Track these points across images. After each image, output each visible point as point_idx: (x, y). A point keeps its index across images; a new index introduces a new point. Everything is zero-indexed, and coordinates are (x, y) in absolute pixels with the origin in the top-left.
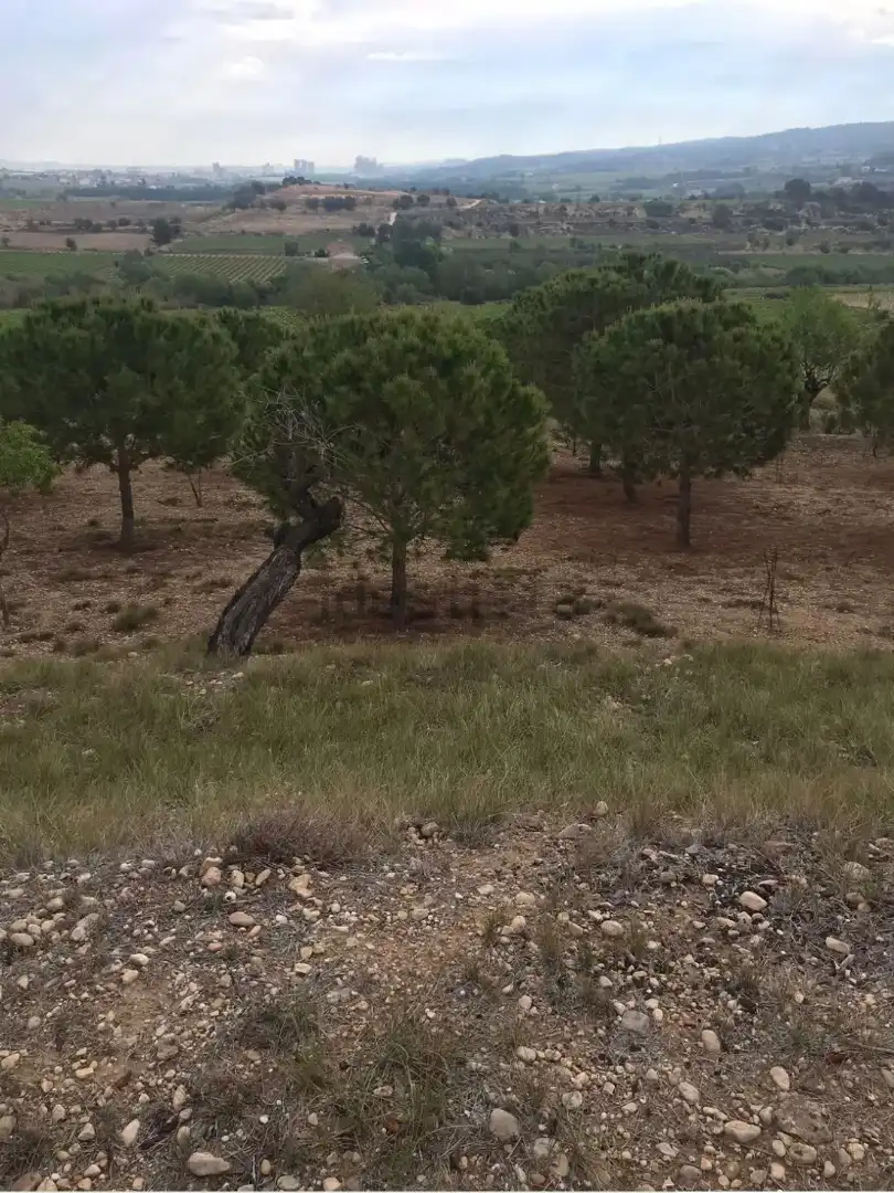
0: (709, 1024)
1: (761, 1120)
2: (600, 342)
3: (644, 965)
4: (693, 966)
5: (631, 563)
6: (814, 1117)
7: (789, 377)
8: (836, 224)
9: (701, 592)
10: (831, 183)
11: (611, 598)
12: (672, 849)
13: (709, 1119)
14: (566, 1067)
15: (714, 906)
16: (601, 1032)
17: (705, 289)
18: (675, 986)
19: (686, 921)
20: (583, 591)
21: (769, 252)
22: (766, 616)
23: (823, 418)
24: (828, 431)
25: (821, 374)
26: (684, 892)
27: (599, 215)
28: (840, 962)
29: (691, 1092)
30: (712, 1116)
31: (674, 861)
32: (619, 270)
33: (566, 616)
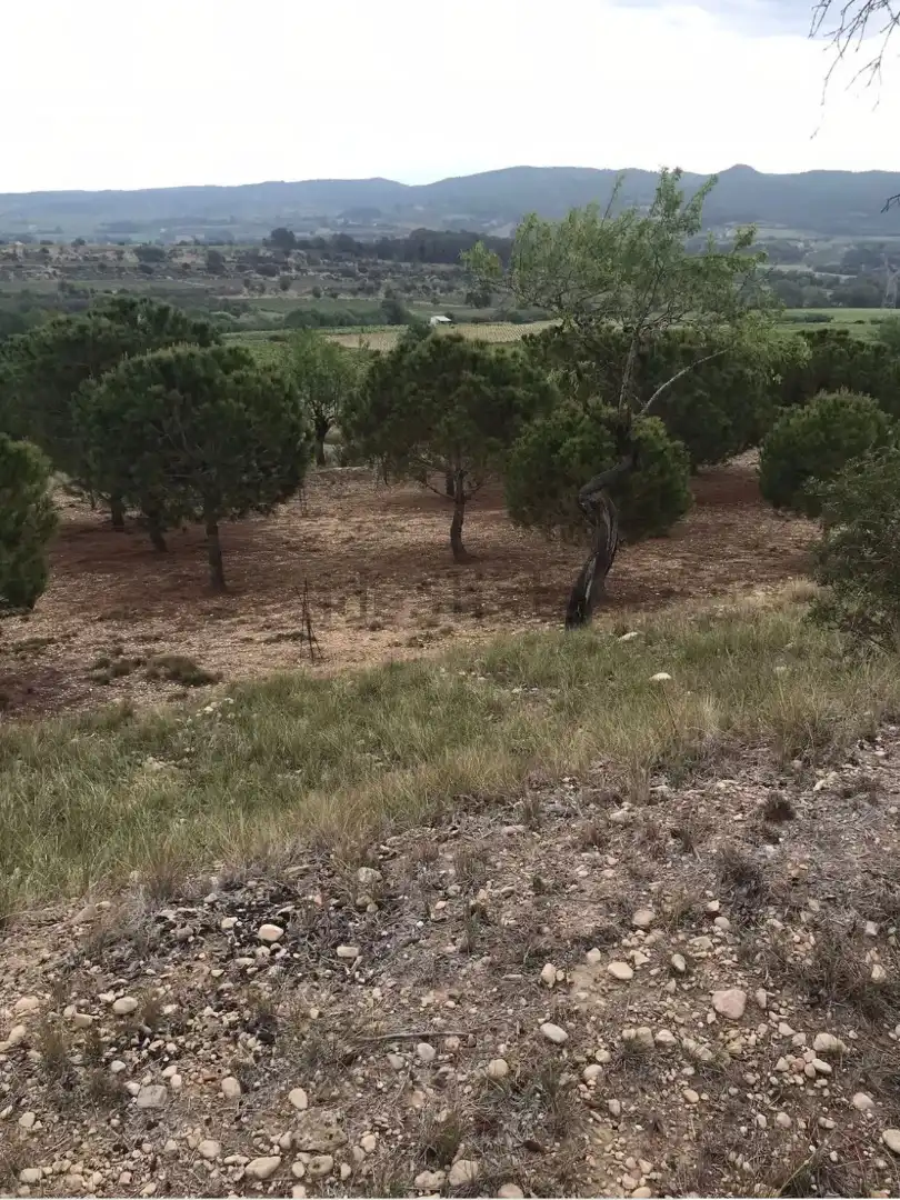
0: (229, 1071)
1: (281, 1149)
2: (98, 390)
3: (160, 1033)
4: (213, 1017)
5: (169, 614)
6: (328, 1125)
7: (293, 417)
8: (320, 271)
9: (243, 633)
10: (312, 233)
11: (150, 653)
12: (191, 903)
13: (231, 1168)
14: (78, 1173)
15: (232, 948)
16: (115, 1122)
17: (202, 334)
18: (193, 1044)
19: (205, 973)
20: (119, 652)
21: (266, 296)
22: (306, 646)
23: (337, 452)
24: (343, 465)
25: (330, 412)
26: (202, 943)
27: (86, 259)
28: (350, 965)
29: (210, 1148)
30: (233, 1164)
31: (193, 916)
32: (110, 316)
33: (104, 681)
